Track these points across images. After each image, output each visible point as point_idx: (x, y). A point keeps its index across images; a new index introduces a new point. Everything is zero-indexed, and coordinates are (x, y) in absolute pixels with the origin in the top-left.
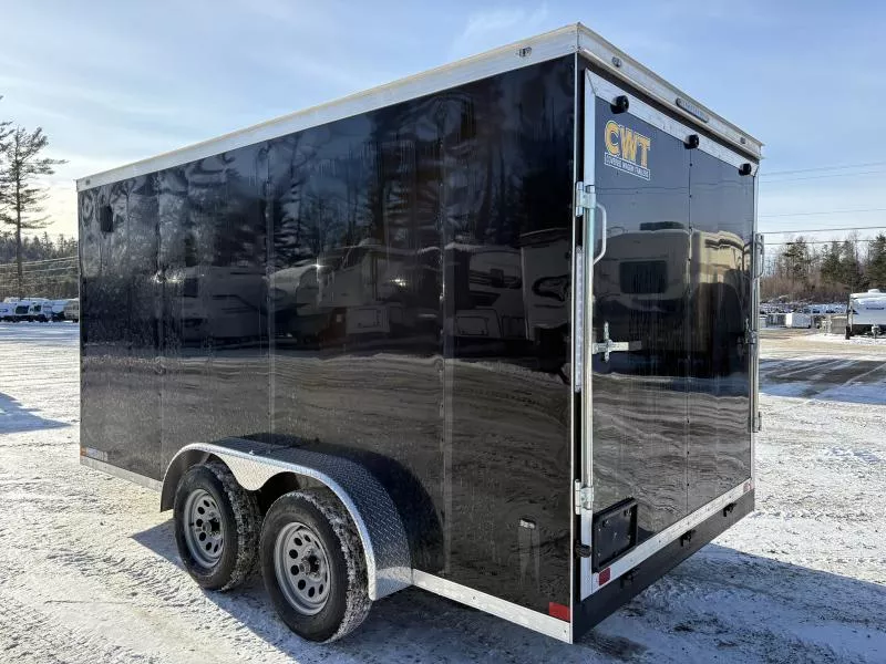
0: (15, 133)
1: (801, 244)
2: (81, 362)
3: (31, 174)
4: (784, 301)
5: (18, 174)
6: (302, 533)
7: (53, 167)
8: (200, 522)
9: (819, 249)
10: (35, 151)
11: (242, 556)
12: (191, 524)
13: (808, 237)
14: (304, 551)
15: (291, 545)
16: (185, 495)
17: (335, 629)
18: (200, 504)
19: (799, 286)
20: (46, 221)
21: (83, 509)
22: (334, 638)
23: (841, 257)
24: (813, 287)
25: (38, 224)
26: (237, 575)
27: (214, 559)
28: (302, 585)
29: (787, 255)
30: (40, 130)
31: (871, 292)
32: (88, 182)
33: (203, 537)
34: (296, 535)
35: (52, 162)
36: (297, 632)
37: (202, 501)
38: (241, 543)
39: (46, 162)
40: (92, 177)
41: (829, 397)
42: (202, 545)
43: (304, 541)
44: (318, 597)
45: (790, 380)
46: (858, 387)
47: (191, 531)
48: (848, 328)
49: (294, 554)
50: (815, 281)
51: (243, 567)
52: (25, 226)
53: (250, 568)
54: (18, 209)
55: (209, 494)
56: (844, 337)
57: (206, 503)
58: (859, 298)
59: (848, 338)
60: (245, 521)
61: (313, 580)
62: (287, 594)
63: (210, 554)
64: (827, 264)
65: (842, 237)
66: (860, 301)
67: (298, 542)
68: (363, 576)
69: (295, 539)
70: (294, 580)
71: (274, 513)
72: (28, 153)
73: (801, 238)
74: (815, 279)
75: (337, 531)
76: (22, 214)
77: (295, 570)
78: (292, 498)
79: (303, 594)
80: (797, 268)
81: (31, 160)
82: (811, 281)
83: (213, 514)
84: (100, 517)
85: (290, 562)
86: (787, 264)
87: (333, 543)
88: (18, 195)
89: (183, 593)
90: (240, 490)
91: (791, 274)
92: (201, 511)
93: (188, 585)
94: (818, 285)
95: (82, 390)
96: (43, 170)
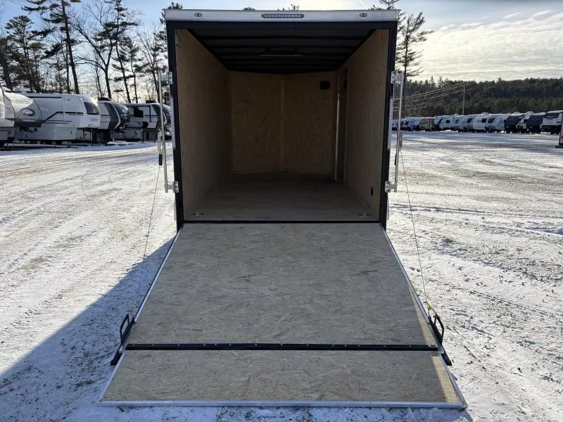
0: (407, 19)
3: (414, 43)
5: (407, 44)
7: (425, 36)
10: (418, 28)
20: (420, 71)
25: (415, 73)
30: (421, 14)
35: (426, 33)
39: (422, 34)
52: (409, 75)
54: (406, 66)
72: (413, 30)
76: (408, 68)
81: (414, 35)
88: (406, 57)
96: (421, 39)
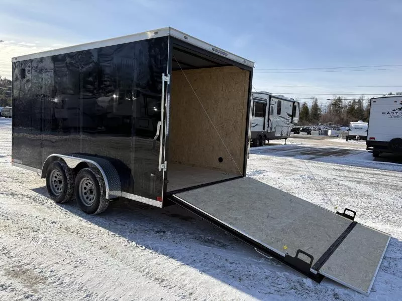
1: (339, 100)
2: (13, 135)
4: (330, 124)
6: (88, 181)
8: (55, 181)
9: (347, 102)
11: (69, 191)
12: (52, 182)
13: (343, 97)
14: (88, 187)
15: (84, 185)
16: (50, 172)
17: (97, 209)
18: (55, 175)
19: (337, 118)
21: (12, 182)
22: (96, 212)
23: (356, 107)
24: (343, 119)
26: (67, 197)
27: (59, 193)
28: (87, 198)
29: (333, 104)
31: (359, 122)
32: (16, 59)
33: (56, 186)
34: (86, 182)
36: (85, 212)
37: (56, 174)
38: (69, 186)
40: (18, 57)
41: (317, 160)
42: (56, 189)
43: (88, 184)
44: (92, 201)
45: (309, 154)
46: (333, 157)
47: (52, 184)
48: (347, 137)
49: (85, 188)
50: (344, 117)
51: (69, 194)
53: (72, 195)
55: (59, 171)
56: (345, 140)
57: (58, 174)
58: (353, 124)
59: (347, 140)
60: (71, 180)
61: (91, 196)
62: (83, 201)
63: (59, 191)
64: (349, 109)
65: (357, 98)
66: (352, 125)
67: (87, 184)
68: (105, 192)
69: (86, 183)
70: (85, 197)
71: (79, 175)
73: (339, 98)
74: (344, 116)
75: (98, 179)
77: (85, 194)
78: (85, 170)
79: (88, 201)
80: (337, 111)
82: (342, 116)
83: (60, 178)
84: (20, 184)
85: (84, 191)
86: (333, 109)
87: (97, 183)
89: (49, 203)
90: (69, 169)
91: (334, 113)
92: (56, 177)
93: (51, 202)
94: (345, 118)
95: (13, 144)
